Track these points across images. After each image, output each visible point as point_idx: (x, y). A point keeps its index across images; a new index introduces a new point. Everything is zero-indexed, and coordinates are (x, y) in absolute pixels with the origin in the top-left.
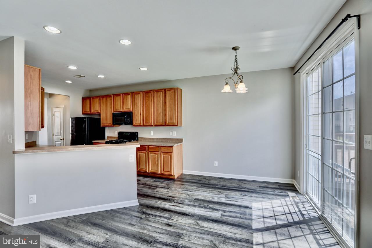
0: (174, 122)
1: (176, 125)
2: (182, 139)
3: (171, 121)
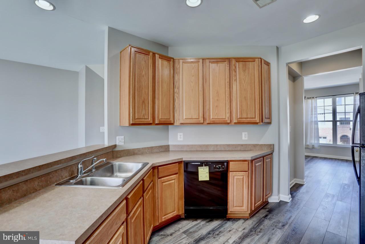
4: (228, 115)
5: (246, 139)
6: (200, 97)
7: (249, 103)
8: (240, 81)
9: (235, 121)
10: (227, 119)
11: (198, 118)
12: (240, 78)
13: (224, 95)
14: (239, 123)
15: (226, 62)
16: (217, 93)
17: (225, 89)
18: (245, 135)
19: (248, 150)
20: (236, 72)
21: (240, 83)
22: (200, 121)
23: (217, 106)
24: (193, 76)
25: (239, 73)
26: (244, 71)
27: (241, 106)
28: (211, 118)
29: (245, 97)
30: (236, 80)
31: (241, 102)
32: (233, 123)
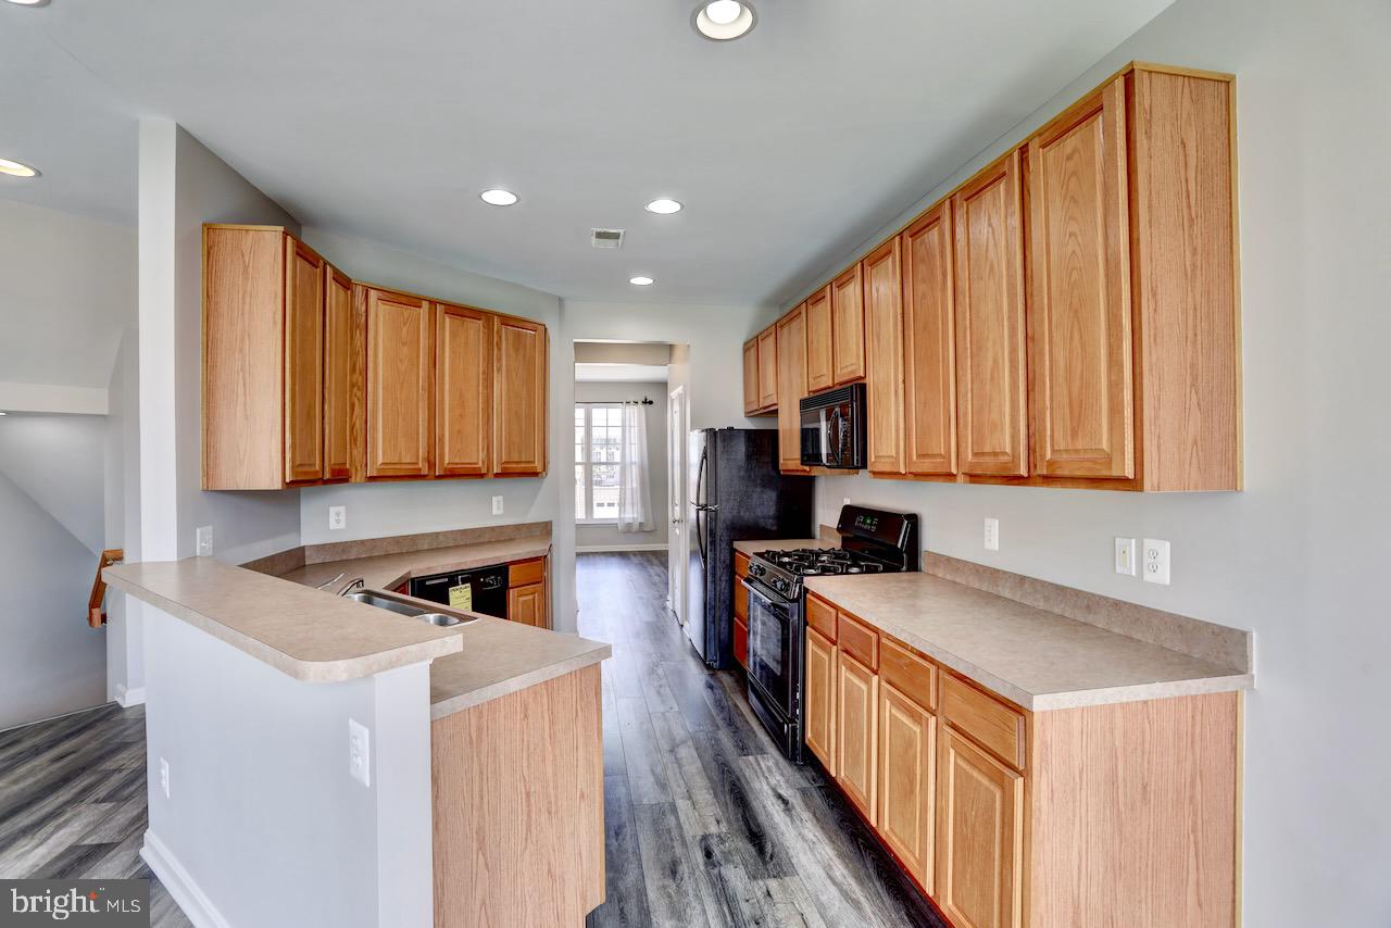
0: (1105, 445)
1: (1115, 473)
2: (1241, 638)
3: (1074, 434)
4: (482, 455)
5: (501, 512)
6: (420, 405)
7: (524, 427)
8: (507, 372)
9: (496, 470)
10: (480, 465)
11: (414, 461)
12: (507, 365)
13: (475, 404)
14: (504, 474)
15: (481, 322)
16: (461, 396)
17: (478, 390)
18: (498, 502)
19: (505, 541)
20: (499, 349)
21: (508, 378)
22: (420, 469)
23: (459, 431)
24: (404, 344)
25: (508, 356)
26: (517, 350)
27: (509, 435)
28: (447, 461)
29: (516, 412)
30: (499, 370)
31: (509, 422)
32: (490, 475)
